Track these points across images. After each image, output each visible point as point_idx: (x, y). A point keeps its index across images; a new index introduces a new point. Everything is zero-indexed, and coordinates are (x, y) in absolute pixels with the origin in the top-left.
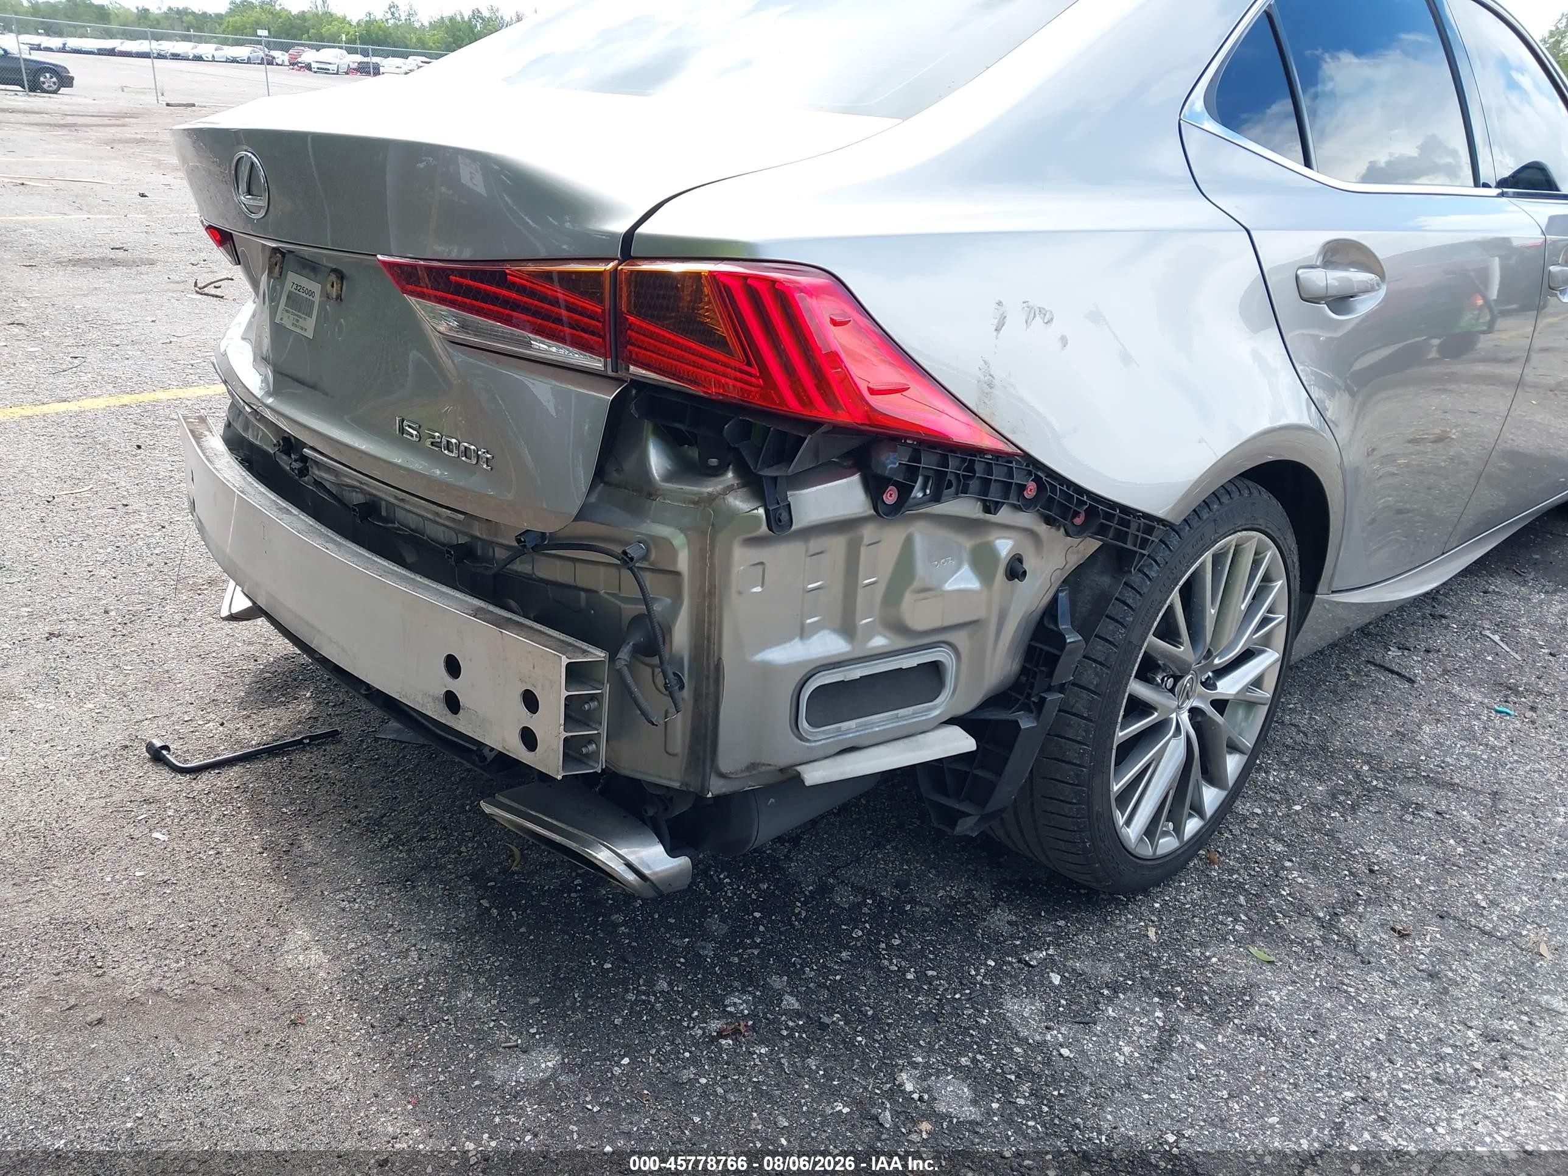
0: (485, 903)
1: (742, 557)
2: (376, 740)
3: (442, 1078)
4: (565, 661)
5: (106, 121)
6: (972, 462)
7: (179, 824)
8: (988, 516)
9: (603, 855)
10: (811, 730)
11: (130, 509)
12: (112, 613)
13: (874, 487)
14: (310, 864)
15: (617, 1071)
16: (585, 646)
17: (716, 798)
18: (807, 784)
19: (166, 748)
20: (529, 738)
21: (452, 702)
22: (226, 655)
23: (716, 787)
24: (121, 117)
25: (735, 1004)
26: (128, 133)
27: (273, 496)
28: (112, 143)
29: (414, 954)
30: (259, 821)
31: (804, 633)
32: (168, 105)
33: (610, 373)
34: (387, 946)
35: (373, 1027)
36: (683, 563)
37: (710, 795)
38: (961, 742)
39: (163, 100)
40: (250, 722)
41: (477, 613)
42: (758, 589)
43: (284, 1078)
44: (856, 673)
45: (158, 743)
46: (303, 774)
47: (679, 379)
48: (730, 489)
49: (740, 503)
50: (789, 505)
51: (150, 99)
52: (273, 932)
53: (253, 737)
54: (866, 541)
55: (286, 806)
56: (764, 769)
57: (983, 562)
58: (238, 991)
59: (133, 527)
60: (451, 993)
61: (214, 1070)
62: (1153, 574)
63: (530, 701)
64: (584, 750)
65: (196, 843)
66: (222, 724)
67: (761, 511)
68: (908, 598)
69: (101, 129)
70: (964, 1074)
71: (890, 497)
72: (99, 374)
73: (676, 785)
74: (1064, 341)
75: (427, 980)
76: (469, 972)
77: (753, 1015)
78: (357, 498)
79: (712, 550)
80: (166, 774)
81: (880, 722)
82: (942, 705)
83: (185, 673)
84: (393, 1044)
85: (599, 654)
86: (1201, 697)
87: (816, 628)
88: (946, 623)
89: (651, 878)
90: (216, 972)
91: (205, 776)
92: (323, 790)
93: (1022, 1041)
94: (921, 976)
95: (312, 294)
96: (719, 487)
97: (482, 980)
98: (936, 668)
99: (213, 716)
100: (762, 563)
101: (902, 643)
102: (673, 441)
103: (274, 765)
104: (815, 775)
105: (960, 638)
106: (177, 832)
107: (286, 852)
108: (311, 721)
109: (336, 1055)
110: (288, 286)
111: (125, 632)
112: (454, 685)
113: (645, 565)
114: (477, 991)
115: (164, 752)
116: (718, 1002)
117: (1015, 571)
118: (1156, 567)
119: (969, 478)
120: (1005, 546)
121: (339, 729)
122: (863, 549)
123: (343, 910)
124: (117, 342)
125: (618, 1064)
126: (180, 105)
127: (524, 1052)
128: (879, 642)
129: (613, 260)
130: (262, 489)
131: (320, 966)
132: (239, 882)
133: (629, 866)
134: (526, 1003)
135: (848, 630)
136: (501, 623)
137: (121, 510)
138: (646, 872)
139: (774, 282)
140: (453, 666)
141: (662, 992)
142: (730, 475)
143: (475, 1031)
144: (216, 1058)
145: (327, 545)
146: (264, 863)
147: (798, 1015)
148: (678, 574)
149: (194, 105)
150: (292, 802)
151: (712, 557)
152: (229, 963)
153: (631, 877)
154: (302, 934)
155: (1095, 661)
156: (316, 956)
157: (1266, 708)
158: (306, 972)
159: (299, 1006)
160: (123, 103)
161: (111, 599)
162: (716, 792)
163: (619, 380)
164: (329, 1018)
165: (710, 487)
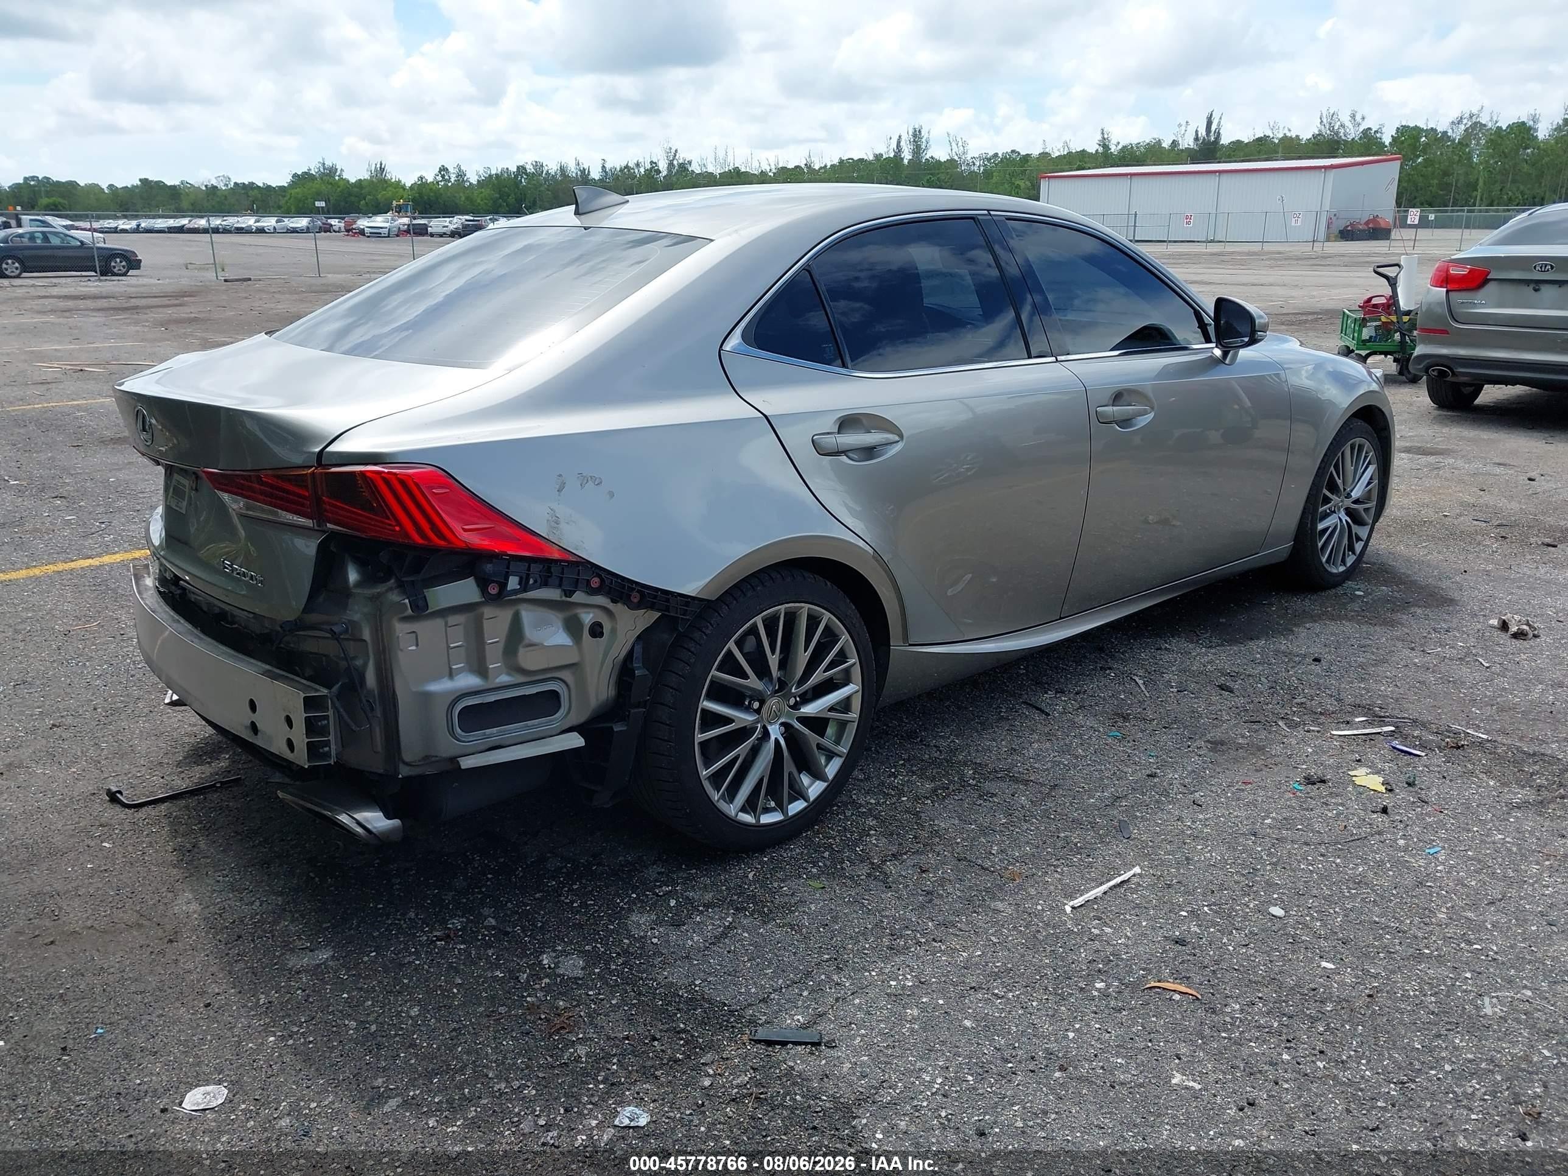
0: (312, 875)
1: (401, 629)
2: (267, 783)
3: (255, 965)
4: (303, 695)
5: (165, 301)
6: (549, 568)
7: (121, 838)
8: (568, 599)
9: (344, 818)
10: (463, 734)
11: (125, 637)
12: (99, 710)
13: (483, 584)
14: (204, 857)
15: (366, 959)
16: (317, 687)
17: (404, 778)
18: (463, 767)
19: (120, 792)
20: (290, 744)
21: (254, 728)
22: (175, 734)
23: (404, 772)
24: (181, 296)
25: (453, 923)
26: (183, 312)
27: (172, 613)
28: (166, 324)
29: (257, 903)
30: (174, 833)
31: (451, 675)
32: (226, 281)
33: (316, 528)
34: (241, 899)
35: (220, 941)
36: (367, 635)
37: (400, 776)
38: (576, 741)
39: (222, 276)
40: (183, 775)
41: (265, 673)
42: (414, 648)
43: (159, 968)
44: (492, 698)
45: (114, 789)
46: (212, 805)
47: (352, 529)
48: (391, 589)
49: (395, 597)
50: (425, 597)
51: (210, 275)
52: (170, 895)
53: (181, 784)
54: (486, 616)
55: (195, 825)
56: (433, 759)
57: (573, 627)
58: (141, 926)
59: (125, 650)
60: (275, 923)
61: (117, 965)
62: (708, 632)
63: (289, 721)
64: (321, 750)
65: (130, 848)
66: (163, 778)
67: (407, 601)
68: (522, 651)
69: (160, 310)
70: (583, 953)
71: (493, 590)
72: (119, 535)
73: (381, 771)
74: (611, 495)
75: (261, 916)
76: (290, 911)
77: (463, 929)
78: (217, 611)
79: (381, 626)
80: (118, 808)
81: (515, 729)
82: (559, 719)
83: (142, 747)
84: (230, 949)
85: (324, 691)
86: (789, 715)
87: (460, 671)
88: (551, 665)
89: (374, 830)
90: (130, 917)
91: (144, 809)
92: (223, 814)
93: (630, 936)
94: (584, 905)
95: (184, 486)
96: (384, 589)
97: (297, 915)
98: (554, 695)
99: (157, 773)
100: (414, 632)
101: (521, 679)
102: (362, 564)
103: (192, 802)
104: (467, 763)
105: (566, 675)
106: (118, 842)
107: (189, 851)
108: (225, 774)
109: (194, 957)
110: (174, 482)
111: (106, 722)
112: (255, 718)
113: (347, 636)
114: (292, 922)
115: (118, 795)
116: (444, 922)
117: (596, 630)
118: (710, 627)
119: (549, 577)
120: (588, 618)
121: (243, 777)
122: (485, 622)
123: (218, 881)
124: (139, 508)
125: (368, 955)
126: (237, 280)
127: (311, 951)
128: (504, 679)
129: (312, 467)
130: (168, 609)
131: (195, 912)
132: (153, 868)
133: (359, 823)
134: (321, 927)
135: (482, 671)
136: (275, 677)
137: (119, 638)
138: (369, 826)
139: (395, 474)
140: (253, 706)
141: (410, 919)
142: (392, 581)
143: (284, 941)
144: (120, 959)
145: (194, 640)
146: (173, 858)
147: (494, 928)
148: (365, 641)
149: (250, 279)
150: (200, 822)
151: (381, 629)
152: (136, 911)
153: (359, 830)
154: (189, 895)
155: (672, 688)
156: (194, 907)
157: (856, 724)
158: (186, 915)
159: (176, 932)
160: (185, 281)
161: (100, 700)
162: (405, 774)
163: (324, 532)
164: (194, 938)
165: (380, 589)
